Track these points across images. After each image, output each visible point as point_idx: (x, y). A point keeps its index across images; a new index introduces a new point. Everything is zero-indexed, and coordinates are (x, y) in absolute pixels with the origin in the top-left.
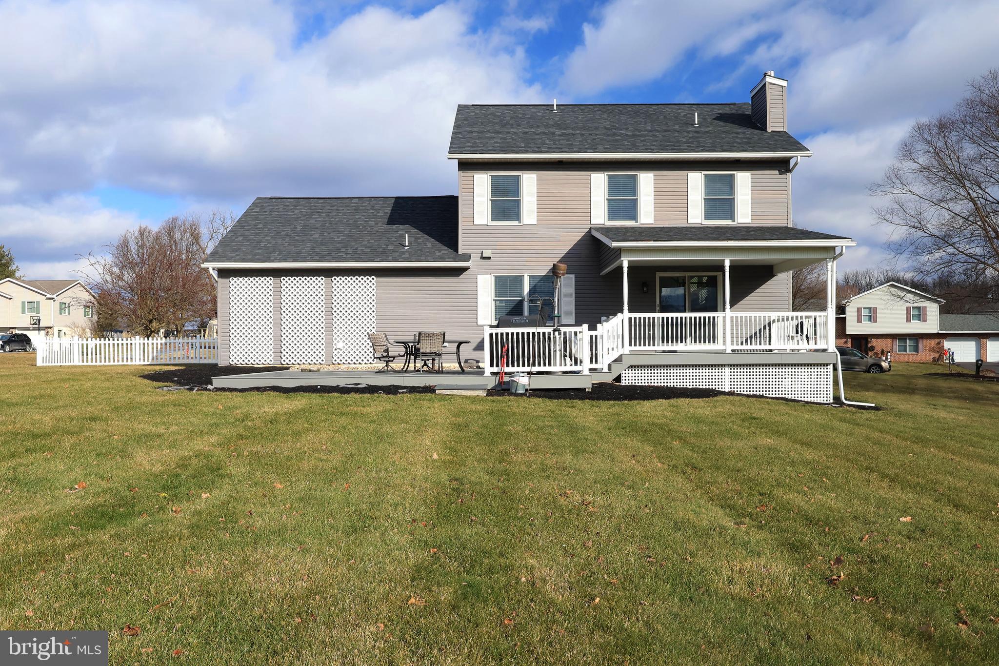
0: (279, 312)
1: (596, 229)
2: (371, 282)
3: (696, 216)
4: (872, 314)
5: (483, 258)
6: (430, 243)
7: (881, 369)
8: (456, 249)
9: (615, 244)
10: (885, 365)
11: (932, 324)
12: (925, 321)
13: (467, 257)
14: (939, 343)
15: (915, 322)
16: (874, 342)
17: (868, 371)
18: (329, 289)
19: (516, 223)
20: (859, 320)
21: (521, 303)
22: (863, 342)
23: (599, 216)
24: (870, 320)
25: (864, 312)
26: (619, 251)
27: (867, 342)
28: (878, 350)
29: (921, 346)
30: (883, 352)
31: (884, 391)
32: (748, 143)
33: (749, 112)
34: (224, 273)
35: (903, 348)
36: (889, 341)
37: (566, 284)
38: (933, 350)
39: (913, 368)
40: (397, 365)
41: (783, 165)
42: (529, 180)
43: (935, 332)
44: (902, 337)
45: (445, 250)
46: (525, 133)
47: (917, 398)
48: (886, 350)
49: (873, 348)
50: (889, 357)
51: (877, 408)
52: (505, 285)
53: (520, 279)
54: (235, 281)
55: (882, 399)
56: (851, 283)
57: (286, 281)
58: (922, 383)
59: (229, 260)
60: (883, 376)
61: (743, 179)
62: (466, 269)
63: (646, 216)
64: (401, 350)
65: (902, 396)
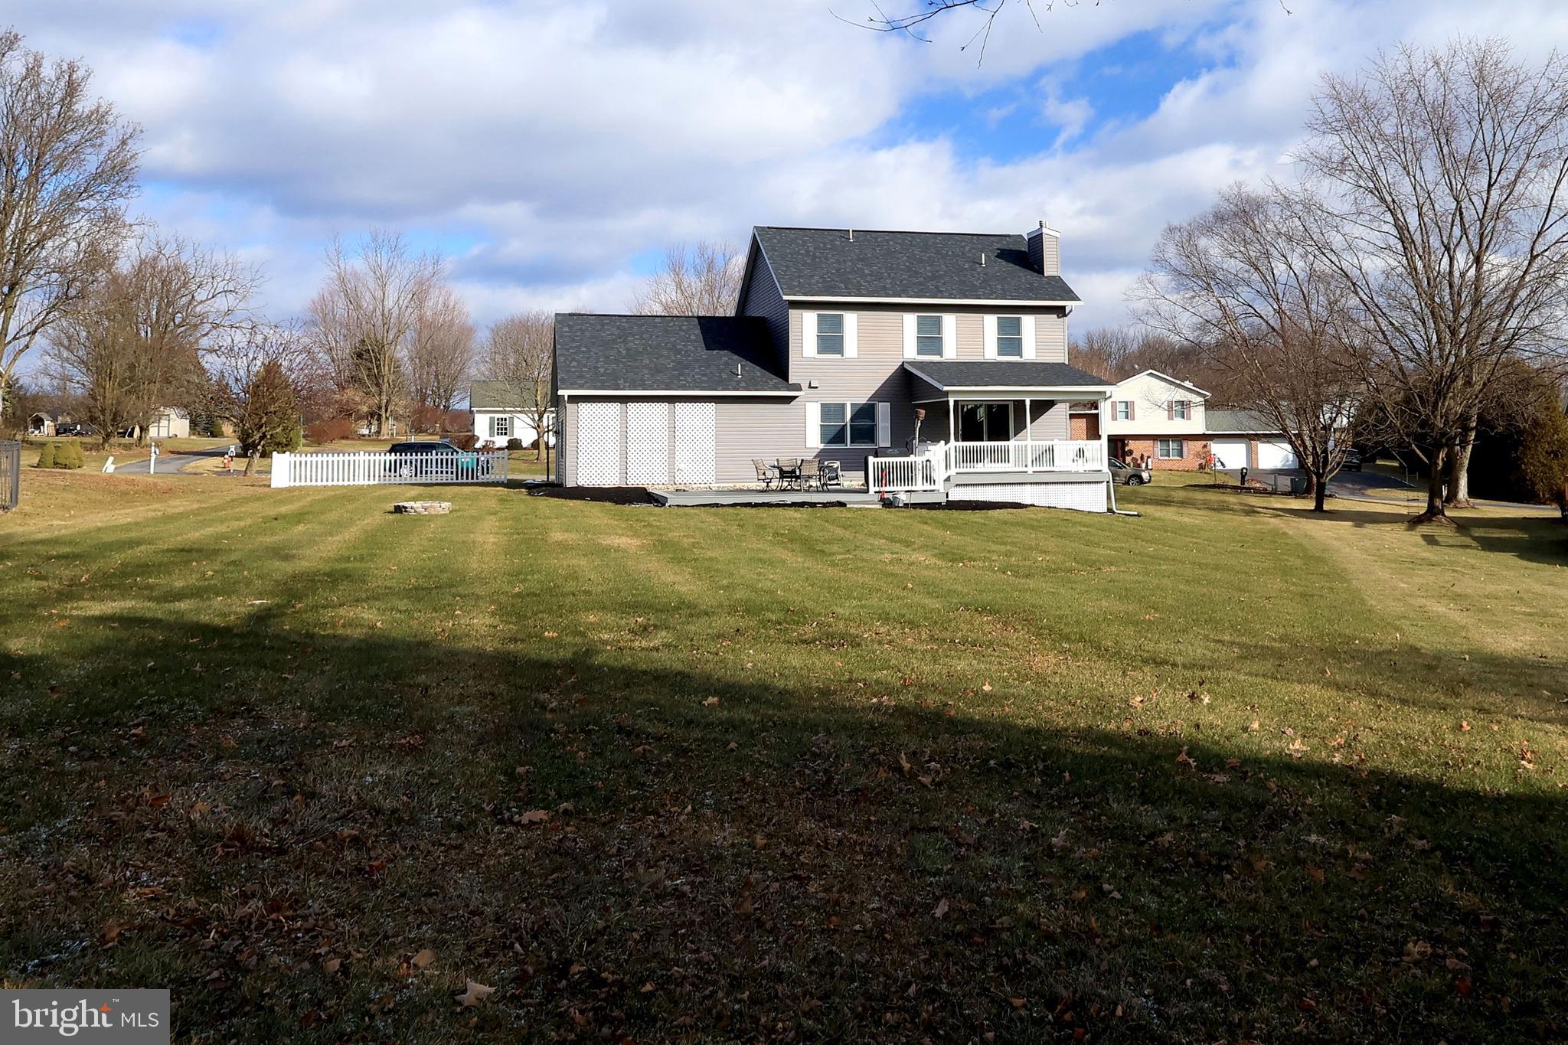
0: (625, 435)
1: (908, 363)
2: (712, 406)
3: (990, 352)
4: (1129, 411)
5: (810, 387)
6: (758, 371)
7: (1141, 481)
8: (786, 379)
9: (946, 388)
10: (1145, 475)
11: (1196, 422)
12: (1189, 419)
13: (798, 387)
14: (1205, 446)
15: (1178, 420)
16: (1132, 445)
17: (1127, 483)
18: (673, 415)
19: (838, 356)
20: (1114, 418)
21: (844, 427)
22: (1119, 444)
23: (910, 352)
24: (1127, 418)
25: (1121, 407)
26: (947, 393)
27: (1124, 445)
28: (1136, 455)
29: (1185, 449)
30: (1142, 457)
31: (1143, 503)
32: (1031, 290)
33: (1025, 249)
34: (574, 399)
35: (1165, 452)
36: (1149, 443)
37: (883, 410)
38: (1198, 455)
39: (1176, 478)
40: (774, 485)
41: (1061, 311)
42: (850, 318)
43: (1201, 432)
44: (1164, 439)
45: (776, 380)
46: (838, 270)
47: (1172, 509)
48: (1146, 455)
49: (1131, 452)
50: (1150, 463)
51: (1138, 516)
52: (830, 411)
53: (843, 405)
54: (583, 406)
55: (1142, 509)
56: (1096, 346)
57: (631, 406)
58: (1181, 495)
59: (581, 387)
60: (1142, 489)
61: (1028, 321)
62: (795, 397)
63: (951, 352)
64: (777, 473)
65: (1159, 507)
